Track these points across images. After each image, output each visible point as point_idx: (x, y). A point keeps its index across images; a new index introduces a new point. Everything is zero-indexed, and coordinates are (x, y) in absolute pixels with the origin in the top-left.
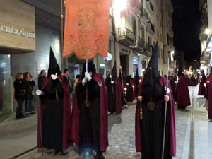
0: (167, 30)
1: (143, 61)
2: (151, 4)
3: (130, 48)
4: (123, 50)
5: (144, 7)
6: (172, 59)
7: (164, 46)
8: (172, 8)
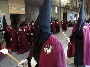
1: (75, 14)
3: (69, 10)
4: (65, 11)
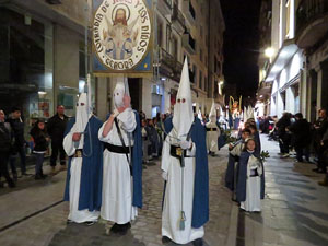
0: (215, 52)
2: (191, 6)
5: (180, 7)
6: (220, 92)
7: (210, 73)
8: (223, 23)
